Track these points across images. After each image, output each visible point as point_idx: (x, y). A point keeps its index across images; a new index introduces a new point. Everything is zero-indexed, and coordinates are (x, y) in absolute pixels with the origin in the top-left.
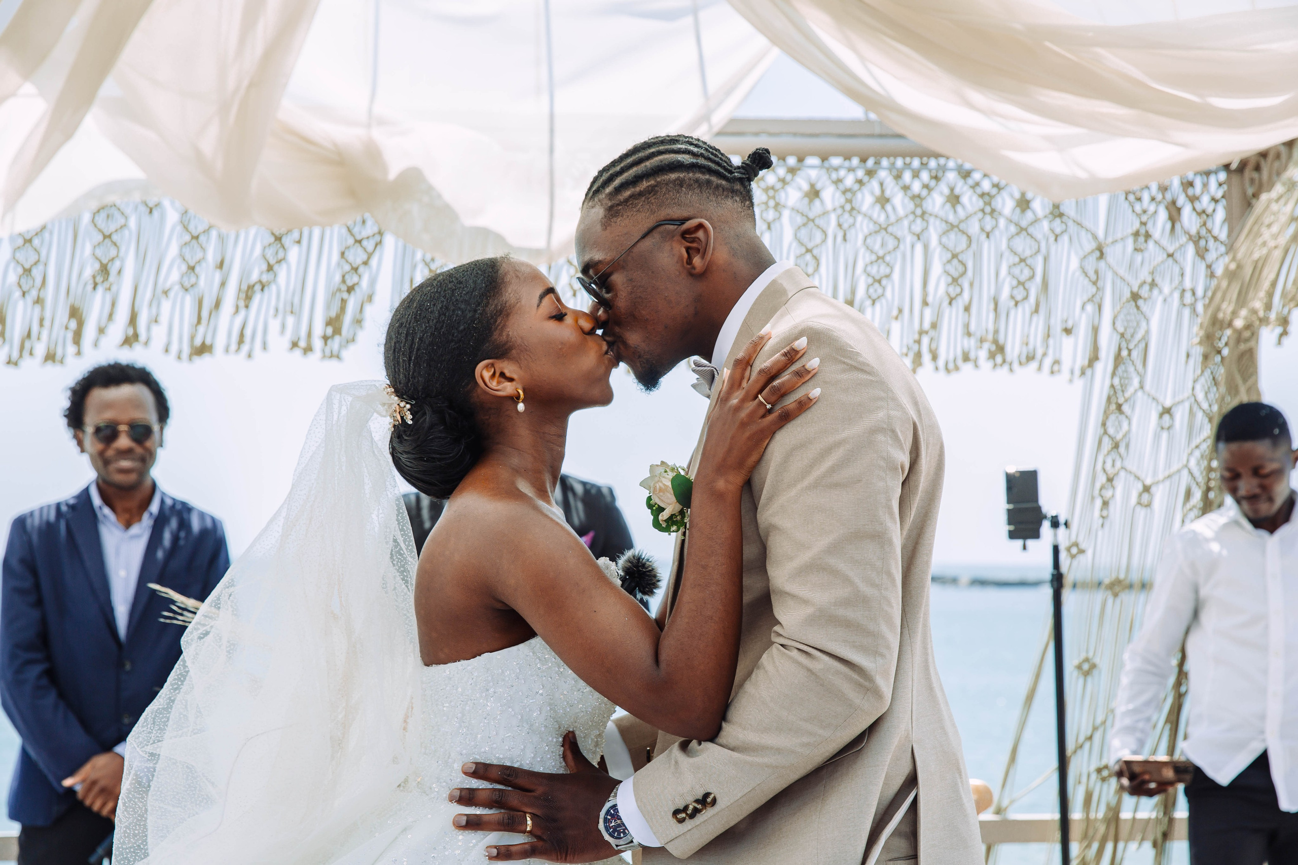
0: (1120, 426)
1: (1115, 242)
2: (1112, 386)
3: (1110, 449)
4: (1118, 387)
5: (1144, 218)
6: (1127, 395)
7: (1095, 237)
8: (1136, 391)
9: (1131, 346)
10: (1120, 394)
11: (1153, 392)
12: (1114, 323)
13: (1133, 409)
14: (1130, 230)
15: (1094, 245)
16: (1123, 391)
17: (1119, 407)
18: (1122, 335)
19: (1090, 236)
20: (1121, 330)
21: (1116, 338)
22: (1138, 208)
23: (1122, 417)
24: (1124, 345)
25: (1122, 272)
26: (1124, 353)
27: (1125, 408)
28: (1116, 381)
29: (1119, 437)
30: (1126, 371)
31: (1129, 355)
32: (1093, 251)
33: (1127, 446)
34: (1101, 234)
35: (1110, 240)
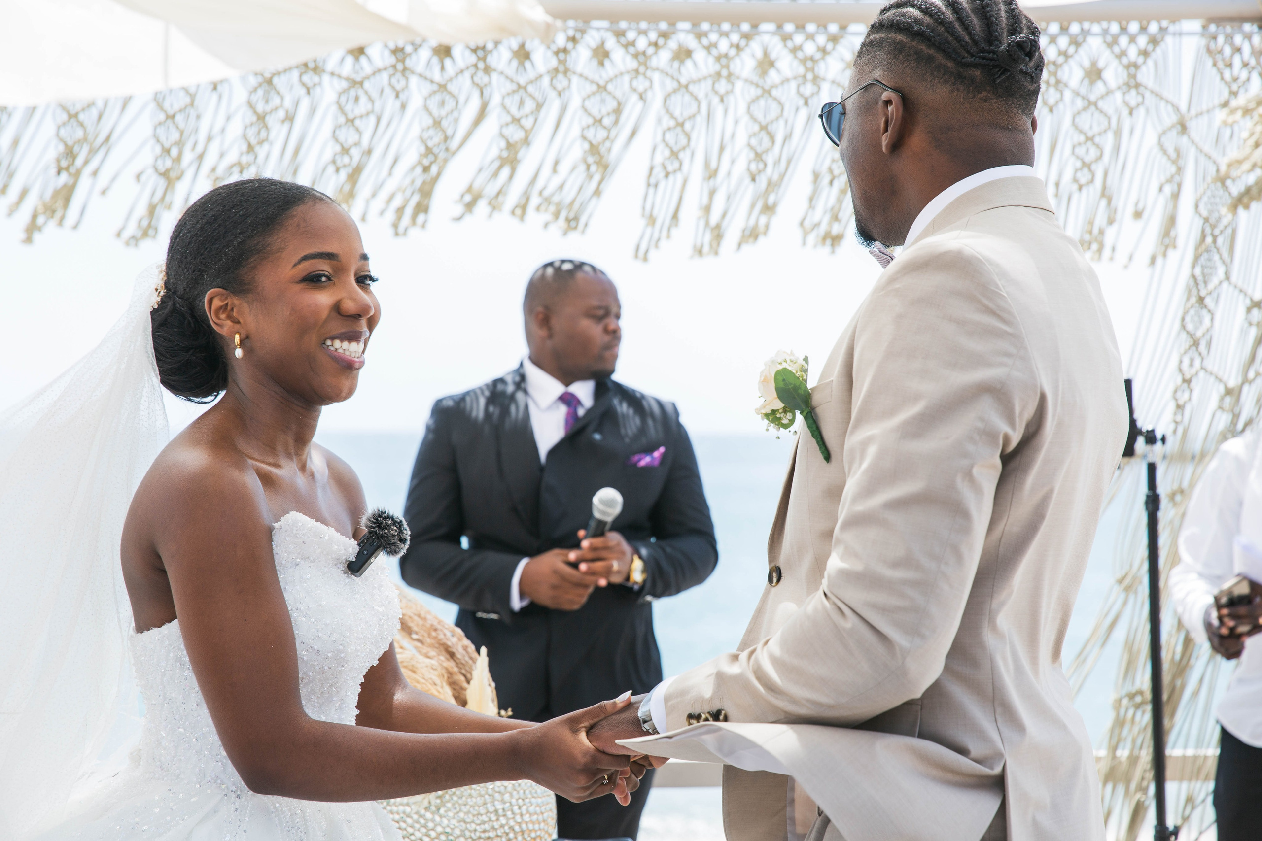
0: (1201, 322)
1: (1199, 114)
2: (1194, 276)
3: (1187, 347)
4: (1200, 278)
5: (1235, 87)
6: (1211, 286)
7: (1177, 109)
8: (1221, 283)
9: (1217, 232)
10: (1201, 286)
11: (1240, 284)
12: (1197, 206)
13: (1217, 301)
14: (1217, 102)
15: (1174, 118)
16: (1205, 283)
17: (1201, 300)
18: (1206, 220)
19: (1170, 108)
20: (1205, 213)
21: (1199, 222)
22: (1227, 75)
23: (1204, 312)
24: (1208, 230)
25: (1207, 148)
26: (1209, 240)
27: (1208, 301)
28: (1198, 271)
29: (1199, 334)
30: (1209, 260)
31: (1215, 241)
32: (1173, 126)
33: (1209, 344)
34: (1183, 107)
35: (1193, 112)
